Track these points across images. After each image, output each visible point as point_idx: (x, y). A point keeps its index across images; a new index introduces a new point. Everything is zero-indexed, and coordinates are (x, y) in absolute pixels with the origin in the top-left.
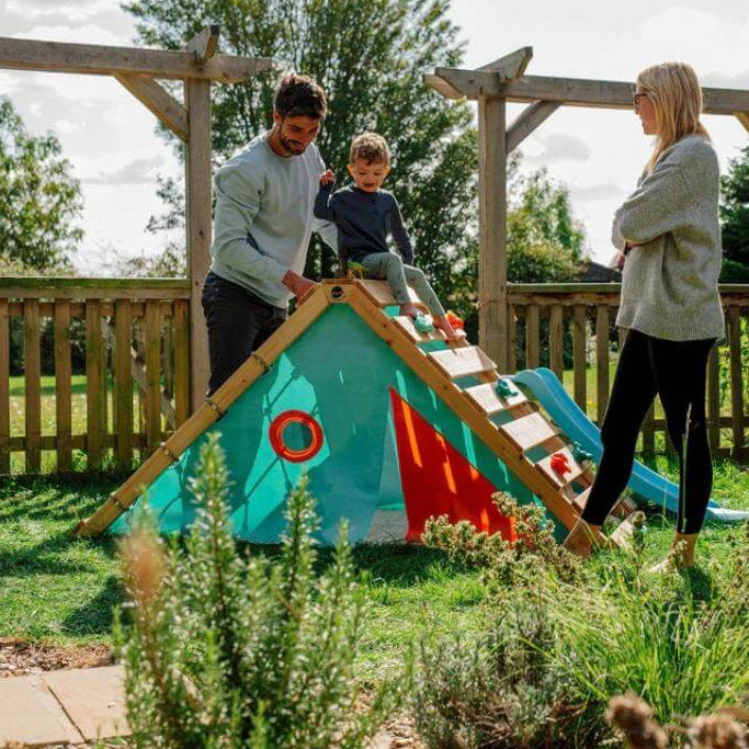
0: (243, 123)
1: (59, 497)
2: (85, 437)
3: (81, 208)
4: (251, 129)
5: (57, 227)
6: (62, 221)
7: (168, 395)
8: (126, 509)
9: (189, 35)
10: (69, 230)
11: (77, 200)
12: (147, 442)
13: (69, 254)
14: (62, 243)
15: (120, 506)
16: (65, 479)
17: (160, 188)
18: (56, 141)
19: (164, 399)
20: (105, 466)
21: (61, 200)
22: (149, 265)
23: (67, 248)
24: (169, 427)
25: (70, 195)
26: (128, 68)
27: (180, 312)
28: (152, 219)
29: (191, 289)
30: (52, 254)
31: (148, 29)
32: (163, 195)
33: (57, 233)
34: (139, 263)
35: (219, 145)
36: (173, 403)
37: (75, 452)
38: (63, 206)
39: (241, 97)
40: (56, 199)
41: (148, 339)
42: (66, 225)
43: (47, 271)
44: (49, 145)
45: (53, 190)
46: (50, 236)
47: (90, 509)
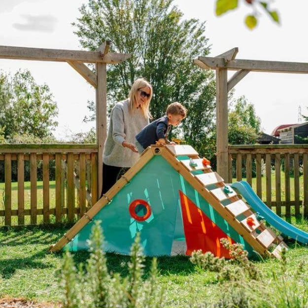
0: (122, 78)
1: (43, 234)
2: (55, 209)
3: (57, 113)
4: (125, 81)
5: (48, 121)
6: (50, 118)
7: (89, 191)
8: (71, 241)
9: (100, 44)
10: (52, 122)
11: (56, 110)
12: (80, 211)
13: (52, 132)
14: (49, 127)
15: (68, 239)
16: (47, 227)
17: (88, 105)
18: (48, 87)
19: (87, 193)
20: (63, 221)
21: (49, 110)
22: (84, 136)
23: (52, 129)
24: (89, 205)
25: (53, 108)
26: (73, 58)
27: (93, 158)
28: (85, 117)
29: (98, 148)
30: (46, 132)
31: (84, 41)
32: (90, 108)
33: (48, 123)
34: (80, 135)
35: (112, 87)
36: (91, 195)
37: (51, 216)
38: (50, 113)
39: (121, 68)
40: (47, 110)
41: (81, 169)
42: (51, 120)
43: (43, 139)
44: (45, 88)
45: (46, 106)
46: (45, 124)
47: (56, 240)
